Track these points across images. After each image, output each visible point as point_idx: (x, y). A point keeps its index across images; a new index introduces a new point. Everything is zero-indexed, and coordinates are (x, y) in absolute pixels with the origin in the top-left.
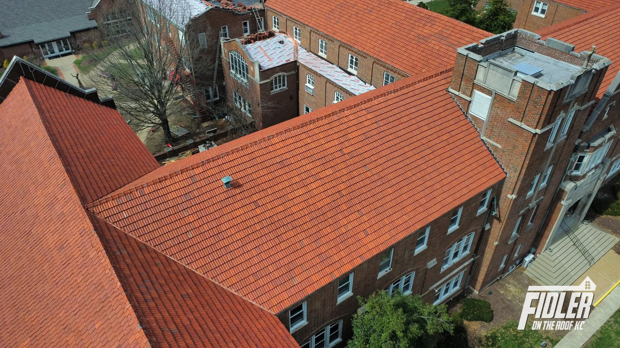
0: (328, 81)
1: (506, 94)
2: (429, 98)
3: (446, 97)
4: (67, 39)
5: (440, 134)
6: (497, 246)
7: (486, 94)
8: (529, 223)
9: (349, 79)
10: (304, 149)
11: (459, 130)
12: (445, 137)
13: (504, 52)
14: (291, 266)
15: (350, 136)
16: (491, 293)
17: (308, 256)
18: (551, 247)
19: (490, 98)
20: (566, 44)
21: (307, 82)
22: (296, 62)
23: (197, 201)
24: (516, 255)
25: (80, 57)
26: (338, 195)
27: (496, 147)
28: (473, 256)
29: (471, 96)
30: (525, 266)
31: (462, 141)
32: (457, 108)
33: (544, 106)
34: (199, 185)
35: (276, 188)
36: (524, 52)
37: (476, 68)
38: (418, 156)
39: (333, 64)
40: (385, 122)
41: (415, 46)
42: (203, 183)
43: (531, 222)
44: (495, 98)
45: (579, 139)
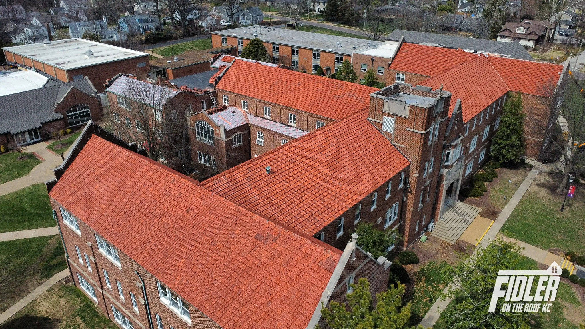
0: (275, 133)
1: (402, 115)
2: (359, 124)
3: (368, 123)
4: (38, 130)
5: (370, 142)
6: (413, 211)
7: (391, 117)
8: (427, 199)
9: (291, 130)
10: (301, 153)
11: (380, 140)
12: (373, 144)
13: (394, 95)
14: (313, 212)
15: (323, 145)
16: (414, 248)
17: (320, 207)
18: (444, 216)
19: (393, 119)
20: (427, 87)
21: (258, 137)
22: (247, 124)
23: (254, 181)
24: (423, 223)
25: (50, 143)
26: (326, 176)
27: (402, 147)
28: (399, 222)
29: (382, 120)
30: (430, 231)
31: (382, 146)
32: (375, 129)
33: (424, 117)
34: (253, 173)
35: (293, 173)
36: (404, 95)
37: (382, 103)
38: (361, 155)
39: (276, 122)
40: (339, 137)
41: (335, 102)
42: (255, 172)
43: (428, 198)
44: (396, 118)
45: (445, 140)
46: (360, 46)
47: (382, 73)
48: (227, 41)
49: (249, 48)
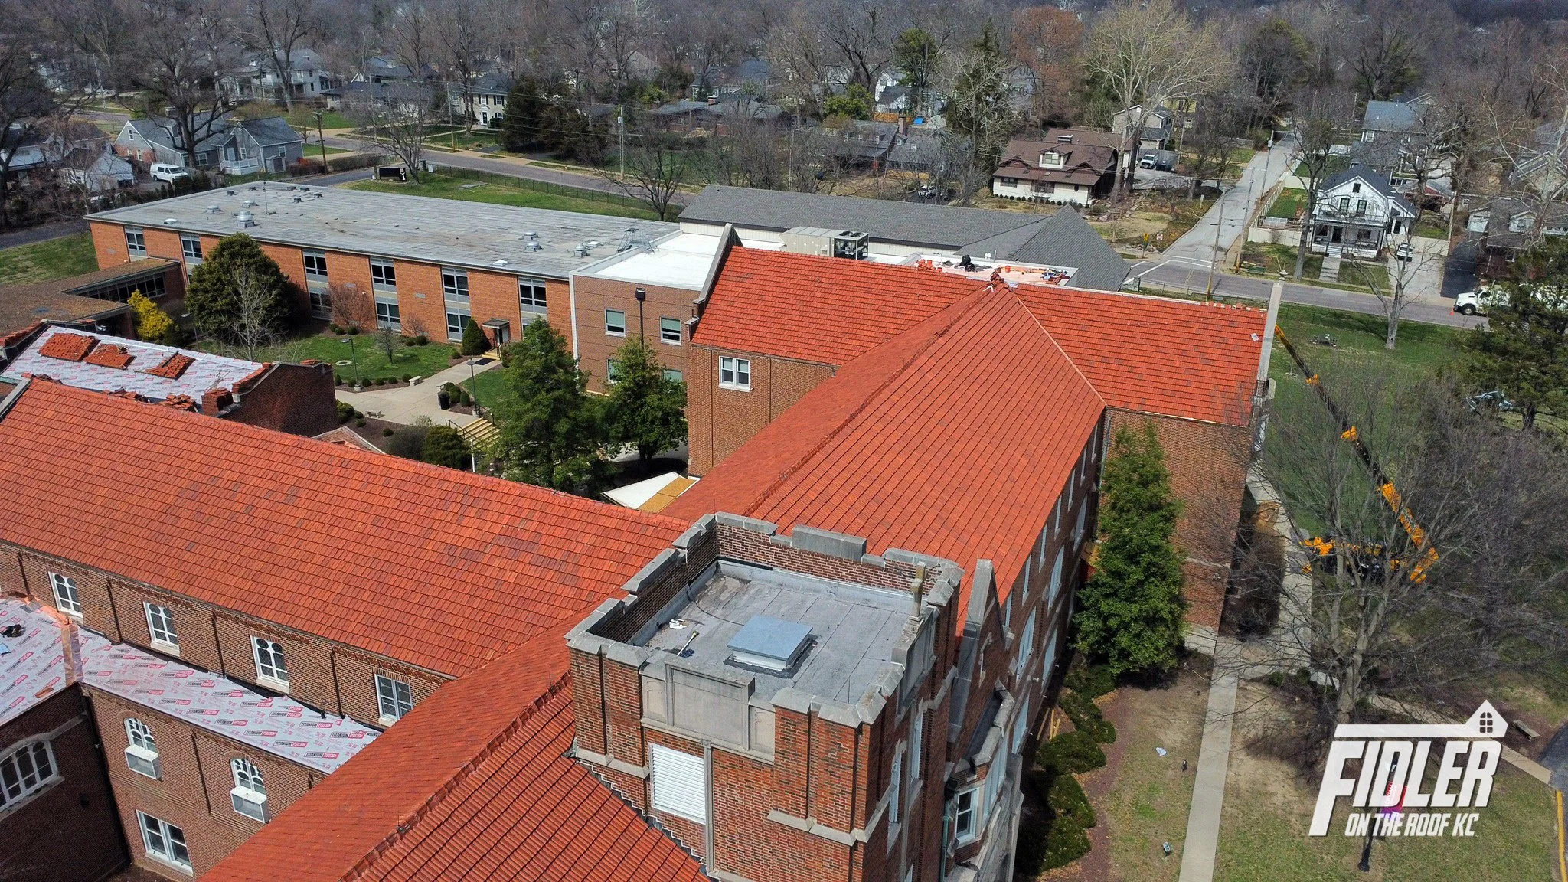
0: (196, 731)
1: (741, 749)
7: (685, 752)
9: (267, 711)
13: (695, 585)
19: (702, 761)
20: (843, 538)
21: (131, 741)
22: (76, 688)
29: (644, 765)
33: (855, 768)
37: (635, 685)
39: (205, 670)
41: (447, 583)
44: (714, 762)
45: (948, 760)
46: (603, 240)
47: (677, 338)
48: (147, 244)
49: (211, 272)
